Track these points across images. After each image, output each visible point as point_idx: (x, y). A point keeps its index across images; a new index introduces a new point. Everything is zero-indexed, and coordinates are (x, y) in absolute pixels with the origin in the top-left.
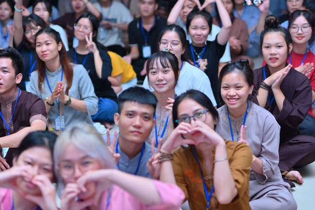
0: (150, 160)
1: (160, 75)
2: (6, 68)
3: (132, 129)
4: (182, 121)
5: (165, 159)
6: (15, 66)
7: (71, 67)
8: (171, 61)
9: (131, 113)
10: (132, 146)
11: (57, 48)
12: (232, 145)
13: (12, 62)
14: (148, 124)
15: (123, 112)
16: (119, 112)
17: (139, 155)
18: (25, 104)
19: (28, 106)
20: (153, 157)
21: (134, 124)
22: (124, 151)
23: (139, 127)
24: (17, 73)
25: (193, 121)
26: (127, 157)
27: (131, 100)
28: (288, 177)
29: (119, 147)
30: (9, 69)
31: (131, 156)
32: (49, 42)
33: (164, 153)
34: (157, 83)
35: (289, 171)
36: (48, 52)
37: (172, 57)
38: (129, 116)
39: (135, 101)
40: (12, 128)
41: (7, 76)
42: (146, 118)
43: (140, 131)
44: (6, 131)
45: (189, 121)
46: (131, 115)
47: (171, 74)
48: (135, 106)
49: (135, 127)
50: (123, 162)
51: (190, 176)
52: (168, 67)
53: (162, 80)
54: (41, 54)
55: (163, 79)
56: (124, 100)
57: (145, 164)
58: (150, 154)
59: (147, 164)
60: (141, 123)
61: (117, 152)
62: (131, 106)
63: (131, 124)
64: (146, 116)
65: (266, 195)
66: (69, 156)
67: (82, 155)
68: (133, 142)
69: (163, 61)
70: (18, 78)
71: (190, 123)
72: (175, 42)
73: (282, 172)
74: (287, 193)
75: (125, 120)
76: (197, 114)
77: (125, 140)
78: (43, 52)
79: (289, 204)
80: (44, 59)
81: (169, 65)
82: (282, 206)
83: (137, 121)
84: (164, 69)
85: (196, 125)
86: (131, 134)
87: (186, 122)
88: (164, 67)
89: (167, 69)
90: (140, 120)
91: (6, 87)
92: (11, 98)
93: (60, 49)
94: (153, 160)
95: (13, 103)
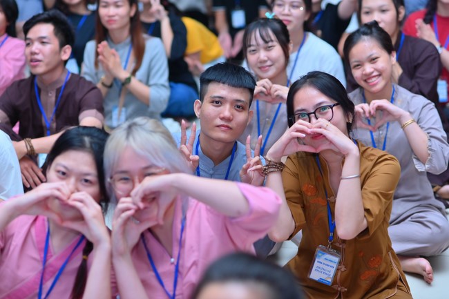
0: (244, 166)
1: (263, 55)
2: (44, 38)
3: (219, 122)
4: (299, 118)
5: (272, 170)
6: (59, 34)
7: (144, 40)
8: (275, 32)
9: (217, 99)
10: (219, 146)
11: (129, 13)
12: (373, 155)
13: (55, 29)
14: (241, 117)
15: (207, 98)
16: (202, 99)
17: (228, 159)
18: (74, 93)
19: (78, 96)
20: (248, 162)
21: (222, 116)
22: (206, 154)
23: (229, 120)
24: (62, 45)
25: (313, 120)
26: (211, 162)
27: (219, 81)
28: (441, 194)
29: (199, 148)
30: (50, 39)
31: (217, 161)
32: (119, 4)
33: (270, 161)
34: (259, 65)
35: (442, 186)
36: (116, 18)
37: (277, 26)
38: (215, 104)
39: (224, 83)
40: (54, 125)
41: (48, 49)
42: (239, 107)
43: (230, 125)
44: (45, 130)
45: (308, 119)
46: (217, 102)
47: (277, 51)
48: (224, 89)
49: (222, 119)
50: (206, 170)
51: (309, 194)
52: (272, 41)
53: (265, 61)
54: (107, 19)
55: (266, 59)
56: (209, 81)
57: (238, 171)
58: (245, 158)
59: (241, 172)
60: (232, 115)
61: (197, 154)
62: (218, 90)
63: (218, 116)
64: (239, 104)
65: (409, 219)
66: (125, 166)
67: (144, 165)
68: (219, 140)
69: (264, 34)
70: (65, 52)
71: (310, 122)
72: (295, 4)
73: (433, 187)
74: (439, 217)
75: (209, 109)
76: (319, 109)
77: (209, 138)
78: (110, 16)
79: (442, 232)
80: (109, 27)
81: (273, 37)
82: (432, 234)
83: (226, 111)
84: (266, 45)
85: (318, 124)
86: (217, 128)
87: (304, 120)
88: (266, 42)
89: (270, 44)
90: (230, 111)
91: (47, 64)
92: (56, 82)
93: (132, 13)
94: (249, 167)
95: (58, 91)
